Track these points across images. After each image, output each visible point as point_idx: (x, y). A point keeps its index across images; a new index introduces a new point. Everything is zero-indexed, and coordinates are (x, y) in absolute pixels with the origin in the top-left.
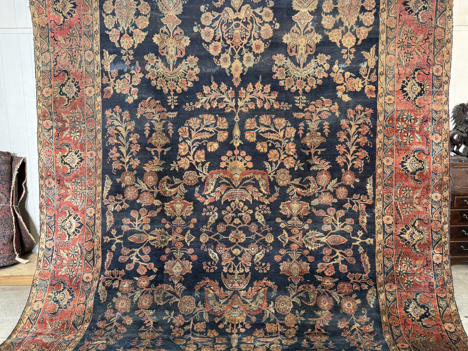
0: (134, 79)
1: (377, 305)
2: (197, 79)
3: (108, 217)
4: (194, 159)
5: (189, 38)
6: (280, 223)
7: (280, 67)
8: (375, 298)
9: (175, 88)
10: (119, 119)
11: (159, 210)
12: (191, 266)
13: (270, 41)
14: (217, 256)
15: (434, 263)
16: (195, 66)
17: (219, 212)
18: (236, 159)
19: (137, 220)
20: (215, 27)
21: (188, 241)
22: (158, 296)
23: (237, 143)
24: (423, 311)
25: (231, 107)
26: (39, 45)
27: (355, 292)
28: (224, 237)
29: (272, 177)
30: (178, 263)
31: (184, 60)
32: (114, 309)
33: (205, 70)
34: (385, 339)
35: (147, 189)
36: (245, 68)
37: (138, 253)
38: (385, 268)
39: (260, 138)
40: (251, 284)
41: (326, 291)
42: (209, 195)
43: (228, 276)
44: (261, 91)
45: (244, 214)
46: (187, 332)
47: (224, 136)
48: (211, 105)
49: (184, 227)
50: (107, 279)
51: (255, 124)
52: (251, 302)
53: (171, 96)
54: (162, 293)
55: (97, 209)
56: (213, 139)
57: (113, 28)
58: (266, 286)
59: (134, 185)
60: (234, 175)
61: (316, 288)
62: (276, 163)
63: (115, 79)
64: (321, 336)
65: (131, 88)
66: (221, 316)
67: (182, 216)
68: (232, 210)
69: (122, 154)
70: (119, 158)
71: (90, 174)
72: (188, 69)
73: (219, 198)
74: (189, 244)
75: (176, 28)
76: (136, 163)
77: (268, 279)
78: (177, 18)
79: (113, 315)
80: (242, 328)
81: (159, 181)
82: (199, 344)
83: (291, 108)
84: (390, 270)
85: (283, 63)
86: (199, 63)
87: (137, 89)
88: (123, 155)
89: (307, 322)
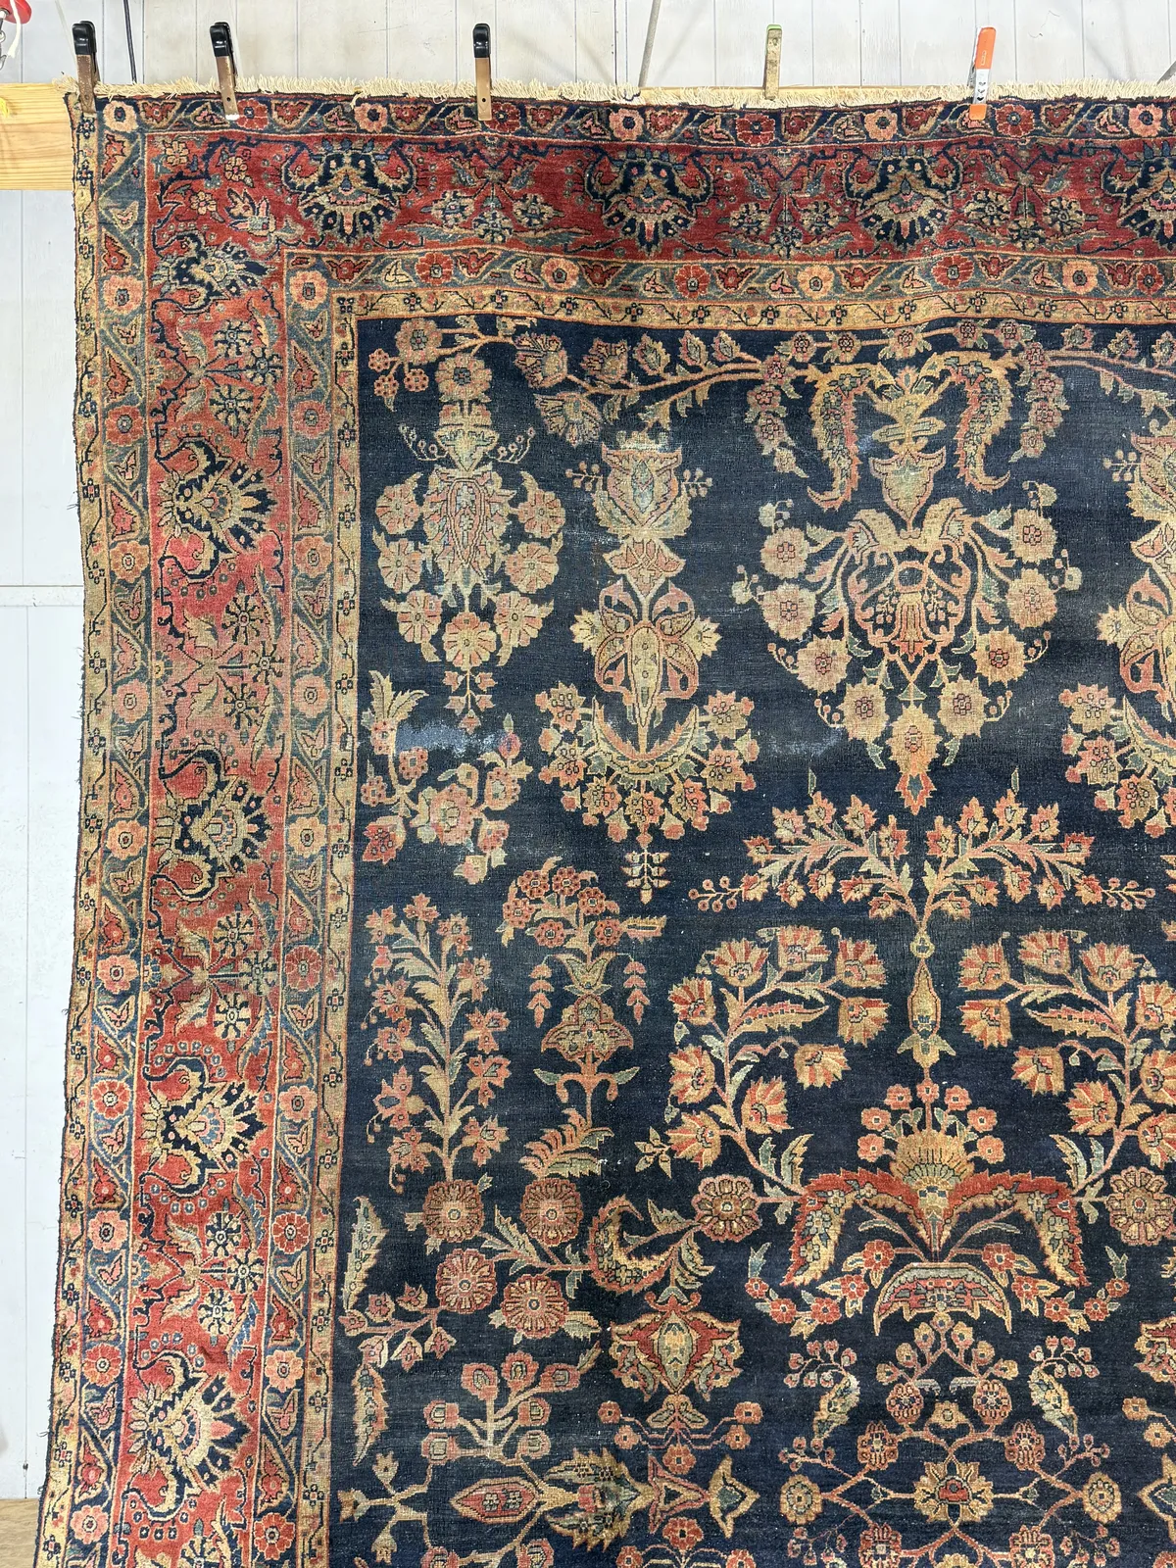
0: (491, 787)
2: (748, 783)
3: (361, 1395)
4: (739, 1121)
5: (714, 626)
6: (1143, 1425)
7: (1092, 736)
9: (656, 821)
10: (426, 950)
11: (587, 1361)
13: (1047, 635)
16: (739, 734)
17: (864, 1370)
18: (929, 1121)
19: (490, 1411)
20: (820, 583)
21: (725, 1512)
23: (928, 1051)
25: (894, 896)
26: (105, 652)
28: (892, 1495)
29: (1094, 1204)
31: (695, 710)
33: (782, 746)
35: (536, 1261)
36: (947, 739)
39: (1028, 1031)
42: (812, 1287)
44: (1018, 832)
45: (977, 1381)
47: (867, 1021)
48: (807, 889)
49: (704, 1442)
51: (1005, 970)
53: (640, 850)
55: (311, 1357)
56: (822, 1031)
57: (415, 588)
59: (478, 1241)
60: (923, 1194)
62: (1106, 1139)
63: (413, 785)
65: (478, 823)
67: (690, 1391)
68: (922, 1360)
69: (431, 1099)
70: (418, 1120)
71: (288, 1190)
72: (712, 745)
73: (859, 1305)
74: (728, 1529)
75: (663, 591)
76: (490, 1138)
78: (666, 550)
81: (587, 1221)
83: (1151, 903)
85: (1105, 720)
86: (753, 722)
87: (503, 826)
88: (435, 1104)
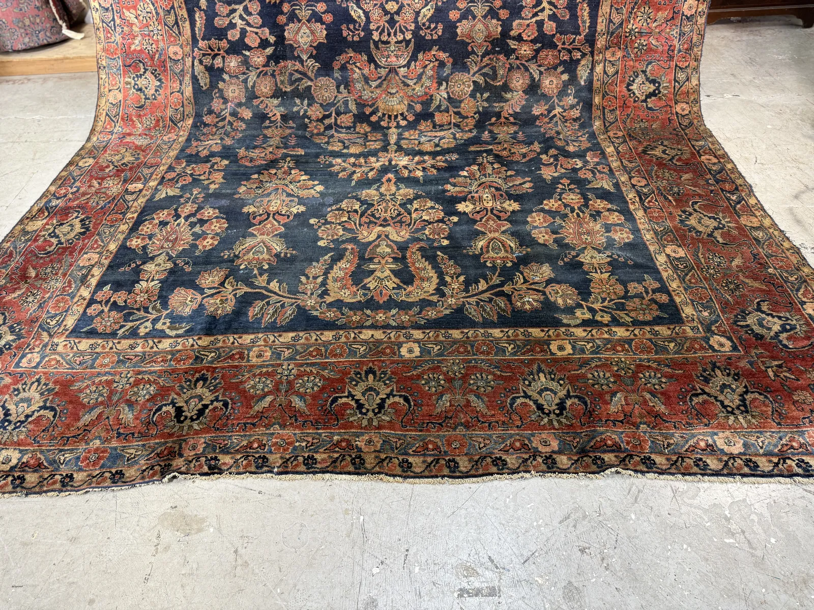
1: (590, 82)
8: (588, 71)
12: (325, 32)
14: (362, 15)
15: (683, 14)
22: (282, 79)
24: (652, 88)
27: (563, 63)
30: (304, 27)
32: (223, 98)
34: (593, 127)
37: (243, 13)
38: (611, 24)
40: (414, 58)
41: (521, 64)
43: (380, 45)
46: (329, 127)
50: (204, 55)
52: (415, 84)
54: (287, 74)
58: (436, 60)
61: (507, 60)
64: (508, 126)
66: (373, 105)
77: (439, 49)
79: (223, 107)
80: (402, 120)
82: (346, 141)
84: (617, 28)
89: (490, 109)
